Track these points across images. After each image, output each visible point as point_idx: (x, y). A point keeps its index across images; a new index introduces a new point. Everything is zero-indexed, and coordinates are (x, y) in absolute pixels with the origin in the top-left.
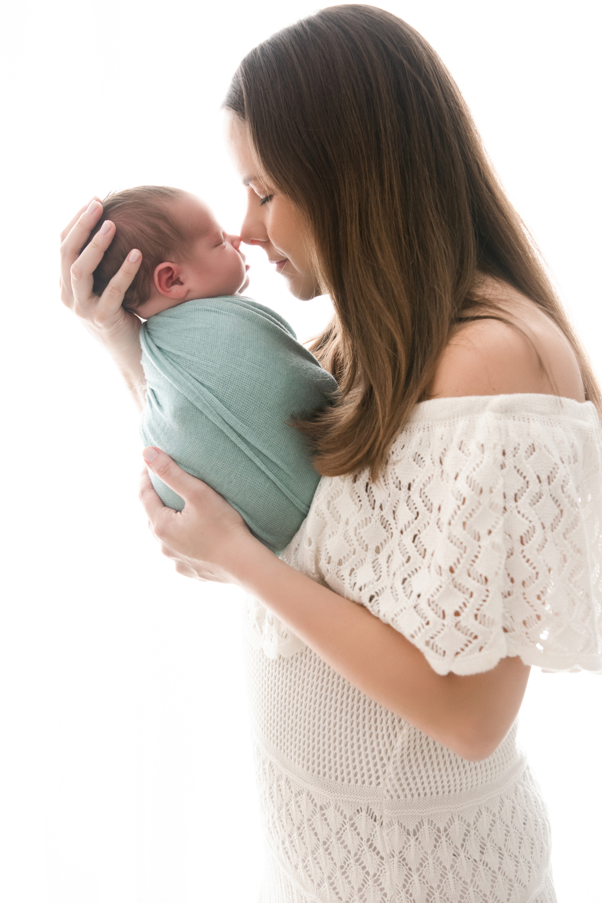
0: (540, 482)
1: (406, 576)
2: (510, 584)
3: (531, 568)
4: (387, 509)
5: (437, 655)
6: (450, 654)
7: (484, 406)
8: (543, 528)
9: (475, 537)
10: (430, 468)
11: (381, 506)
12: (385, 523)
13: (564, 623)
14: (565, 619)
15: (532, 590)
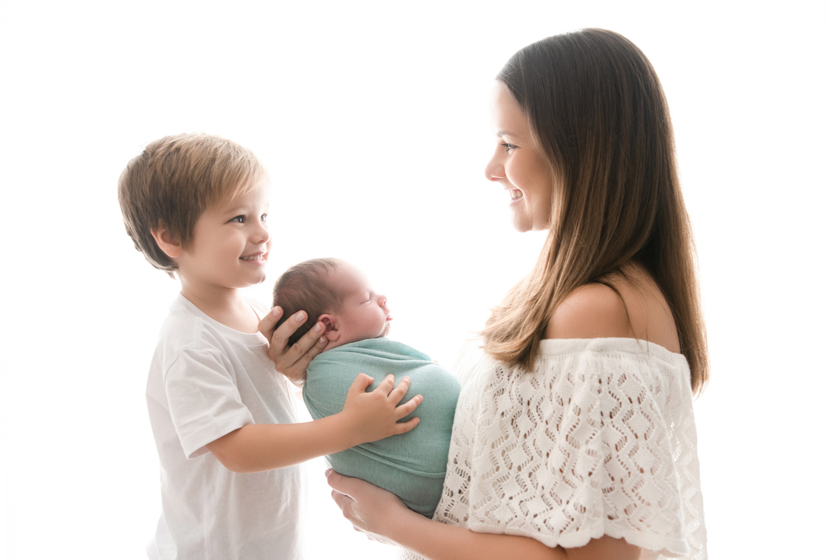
0: (631, 402)
1: (531, 471)
2: (611, 482)
3: (624, 469)
4: (508, 417)
5: (549, 531)
6: (557, 530)
7: (585, 346)
8: (637, 437)
9: (576, 446)
10: (543, 391)
11: (503, 414)
12: (502, 427)
13: (653, 511)
14: (653, 509)
15: (628, 485)
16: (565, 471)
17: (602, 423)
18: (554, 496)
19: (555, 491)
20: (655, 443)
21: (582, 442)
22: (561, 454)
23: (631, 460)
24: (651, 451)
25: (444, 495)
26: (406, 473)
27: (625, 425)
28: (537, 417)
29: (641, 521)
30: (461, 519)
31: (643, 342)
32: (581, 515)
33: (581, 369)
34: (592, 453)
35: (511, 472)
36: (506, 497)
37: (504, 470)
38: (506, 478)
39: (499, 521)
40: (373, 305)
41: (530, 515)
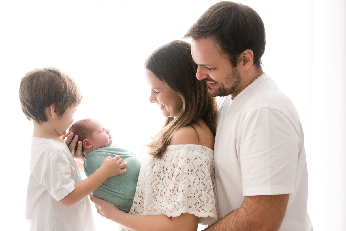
0: (198, 167)
1: (165, 192)
2: (191, 194)
3: (196, 189)
4: (157, 173)
5: (168, 211)
6: (170, 211)
7: (183, 147)
8: (199, 179)
9: (179, 181)
10: (168, 163)
11: (155, 172)
12: (154, 176)
13: (205, 204)
14: (205, 203)
15: (197, 195)
16: (174, 190)
17: (188, 173)
18: (170, 199)
19: (170, 197)
20: (205, 181)
21: (181, 180)
22: (174, 184)
23: (198, 186)
24: (204, 184)
25: (133, 204)
26: (120, 197)
27: (196, 175)
28: (166, 173)
29: (200, 208)
30: (140, 213)
31: (205, 147)
32: (179, 205)
33: (182, 155)
34: (184, 184)
35: (159, 192)
36: (157, 201)
37: (156, 192)
38: (157, 195)
39: (156, 210)
40: (104, 133)
41: (162, 207)
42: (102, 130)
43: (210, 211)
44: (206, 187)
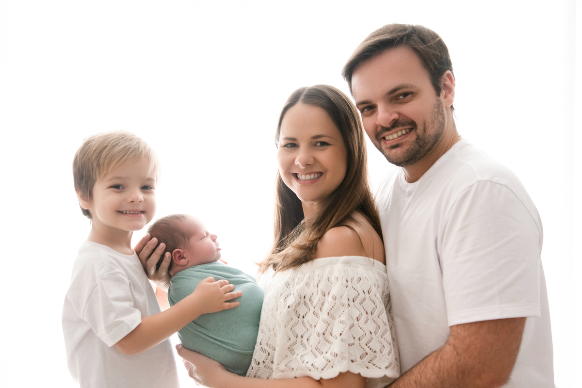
0: (364, 293)
2: (353, 340)
3: (363, 332)
4: (293, 307)
5: (315, 370)
6: (320, 369)
7: (337, 261)
8: (367, 313)
9: (333, 318)
10: (313, 289)
11: (289, 307)
12: (289, 313)
13: (378, 356)
14: (378, 354)
15: (363, 342)
16: (326, 334)
17: (349, 305)
18: (318, 350)
19: (319, 346)
20: (377, 317)
21: (337, 316)
22: (324, 324)
23: (365, 326)
24: (374, 321)
27: (361, 307)
29: (369, 362)
31: (372, 260)
32: (335, 358)
33: (336, 274)
34: (342, 322)
35: (298, 339)
36: (296, 354)
37: (293, 339)
38: (295, 343)
39: (293, 369)
40: (208, 240)
41: (305, 363)
42: (205, 235)
43: (387, 368)
44: (379, 326)
